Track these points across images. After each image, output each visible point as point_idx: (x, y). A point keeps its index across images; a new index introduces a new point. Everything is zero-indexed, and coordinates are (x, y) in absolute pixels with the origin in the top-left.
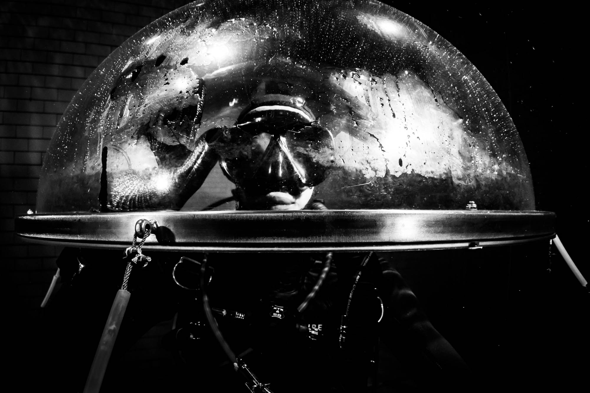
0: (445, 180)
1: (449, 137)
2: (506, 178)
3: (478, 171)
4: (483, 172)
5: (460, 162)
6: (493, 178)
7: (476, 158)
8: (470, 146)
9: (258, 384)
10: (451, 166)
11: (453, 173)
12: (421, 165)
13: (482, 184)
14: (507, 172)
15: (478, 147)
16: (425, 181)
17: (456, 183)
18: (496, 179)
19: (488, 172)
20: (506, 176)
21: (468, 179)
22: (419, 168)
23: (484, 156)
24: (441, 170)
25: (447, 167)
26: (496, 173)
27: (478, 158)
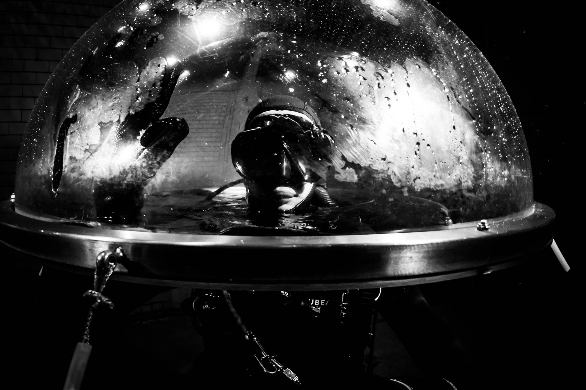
0: (455, 193)
1: (461, 142)
2: (514, 183)
3: (488, 180)
4: (493, 180)
5: (472, 171)
6: (503, 185)
7: (488, 165)
8: (482, 151)
9: (266, 355)
10: (462, 176)
11: (463, 184)
12: (430, 177)
13: (492, 194)
14: (516, 175)
15: (489, 152)
16: (434, 197)
17: (466, 196)
18: (505, 186)
19: (499, 179)
20: (514, 181)
21: (478, 190)
22: (428, 181)
23: (495, 162)
24: (451, 182)
25: (457, 178)
26: (506, 179)
27: (489, 165)
